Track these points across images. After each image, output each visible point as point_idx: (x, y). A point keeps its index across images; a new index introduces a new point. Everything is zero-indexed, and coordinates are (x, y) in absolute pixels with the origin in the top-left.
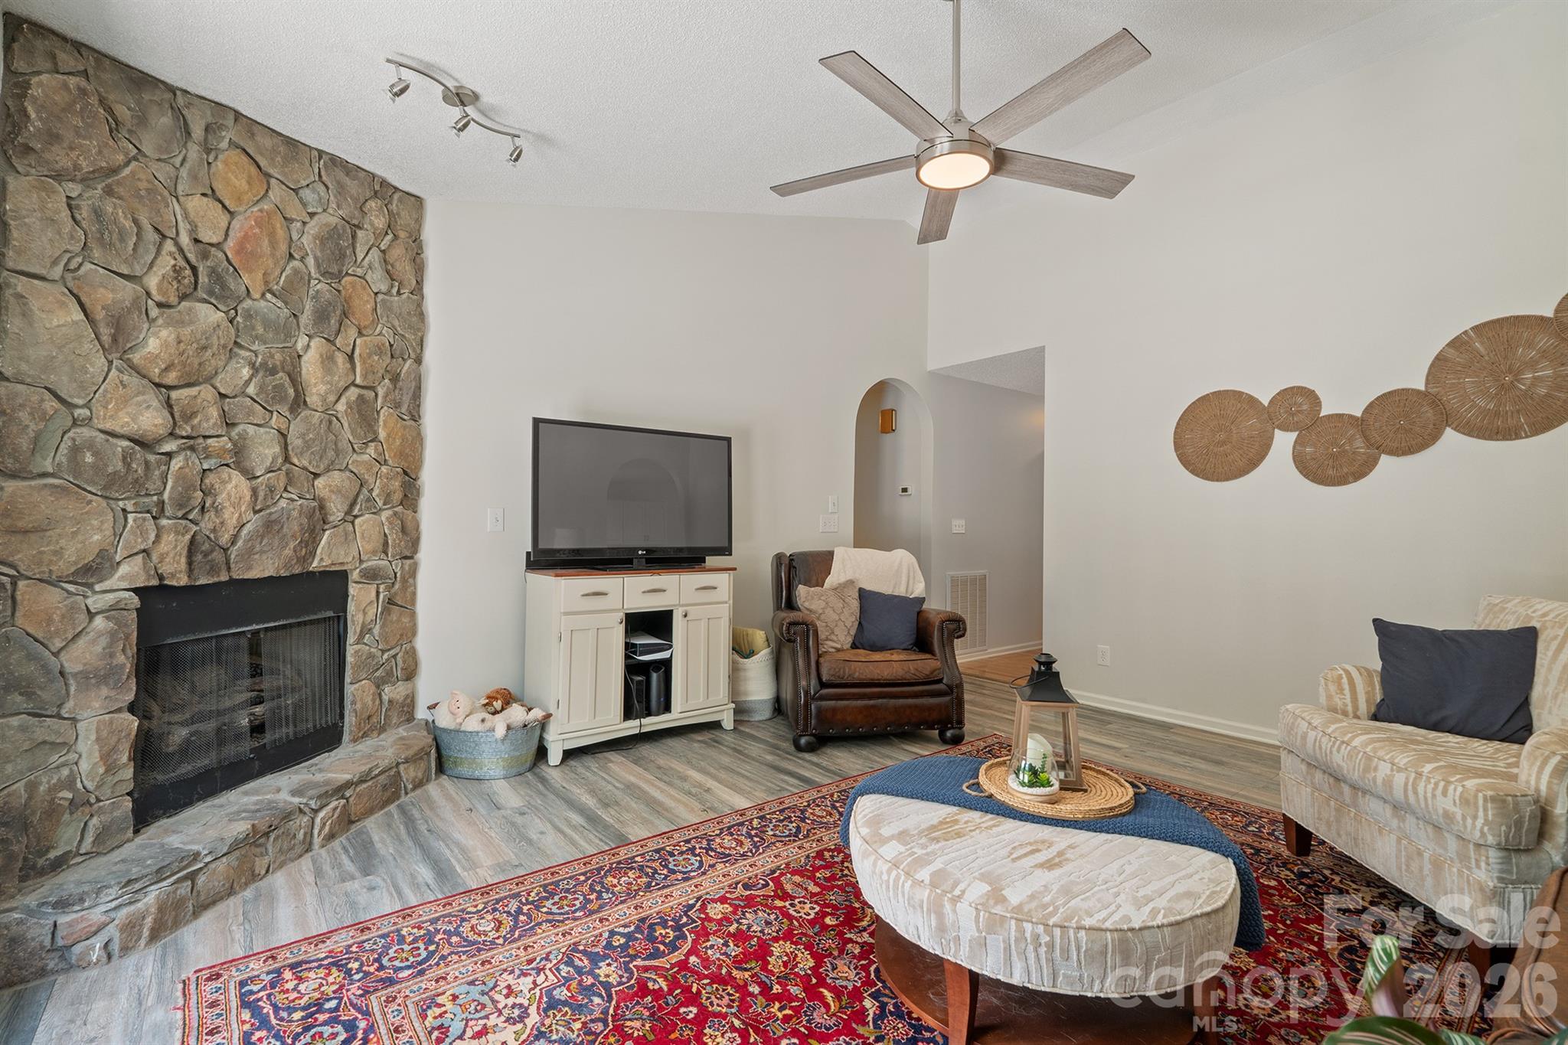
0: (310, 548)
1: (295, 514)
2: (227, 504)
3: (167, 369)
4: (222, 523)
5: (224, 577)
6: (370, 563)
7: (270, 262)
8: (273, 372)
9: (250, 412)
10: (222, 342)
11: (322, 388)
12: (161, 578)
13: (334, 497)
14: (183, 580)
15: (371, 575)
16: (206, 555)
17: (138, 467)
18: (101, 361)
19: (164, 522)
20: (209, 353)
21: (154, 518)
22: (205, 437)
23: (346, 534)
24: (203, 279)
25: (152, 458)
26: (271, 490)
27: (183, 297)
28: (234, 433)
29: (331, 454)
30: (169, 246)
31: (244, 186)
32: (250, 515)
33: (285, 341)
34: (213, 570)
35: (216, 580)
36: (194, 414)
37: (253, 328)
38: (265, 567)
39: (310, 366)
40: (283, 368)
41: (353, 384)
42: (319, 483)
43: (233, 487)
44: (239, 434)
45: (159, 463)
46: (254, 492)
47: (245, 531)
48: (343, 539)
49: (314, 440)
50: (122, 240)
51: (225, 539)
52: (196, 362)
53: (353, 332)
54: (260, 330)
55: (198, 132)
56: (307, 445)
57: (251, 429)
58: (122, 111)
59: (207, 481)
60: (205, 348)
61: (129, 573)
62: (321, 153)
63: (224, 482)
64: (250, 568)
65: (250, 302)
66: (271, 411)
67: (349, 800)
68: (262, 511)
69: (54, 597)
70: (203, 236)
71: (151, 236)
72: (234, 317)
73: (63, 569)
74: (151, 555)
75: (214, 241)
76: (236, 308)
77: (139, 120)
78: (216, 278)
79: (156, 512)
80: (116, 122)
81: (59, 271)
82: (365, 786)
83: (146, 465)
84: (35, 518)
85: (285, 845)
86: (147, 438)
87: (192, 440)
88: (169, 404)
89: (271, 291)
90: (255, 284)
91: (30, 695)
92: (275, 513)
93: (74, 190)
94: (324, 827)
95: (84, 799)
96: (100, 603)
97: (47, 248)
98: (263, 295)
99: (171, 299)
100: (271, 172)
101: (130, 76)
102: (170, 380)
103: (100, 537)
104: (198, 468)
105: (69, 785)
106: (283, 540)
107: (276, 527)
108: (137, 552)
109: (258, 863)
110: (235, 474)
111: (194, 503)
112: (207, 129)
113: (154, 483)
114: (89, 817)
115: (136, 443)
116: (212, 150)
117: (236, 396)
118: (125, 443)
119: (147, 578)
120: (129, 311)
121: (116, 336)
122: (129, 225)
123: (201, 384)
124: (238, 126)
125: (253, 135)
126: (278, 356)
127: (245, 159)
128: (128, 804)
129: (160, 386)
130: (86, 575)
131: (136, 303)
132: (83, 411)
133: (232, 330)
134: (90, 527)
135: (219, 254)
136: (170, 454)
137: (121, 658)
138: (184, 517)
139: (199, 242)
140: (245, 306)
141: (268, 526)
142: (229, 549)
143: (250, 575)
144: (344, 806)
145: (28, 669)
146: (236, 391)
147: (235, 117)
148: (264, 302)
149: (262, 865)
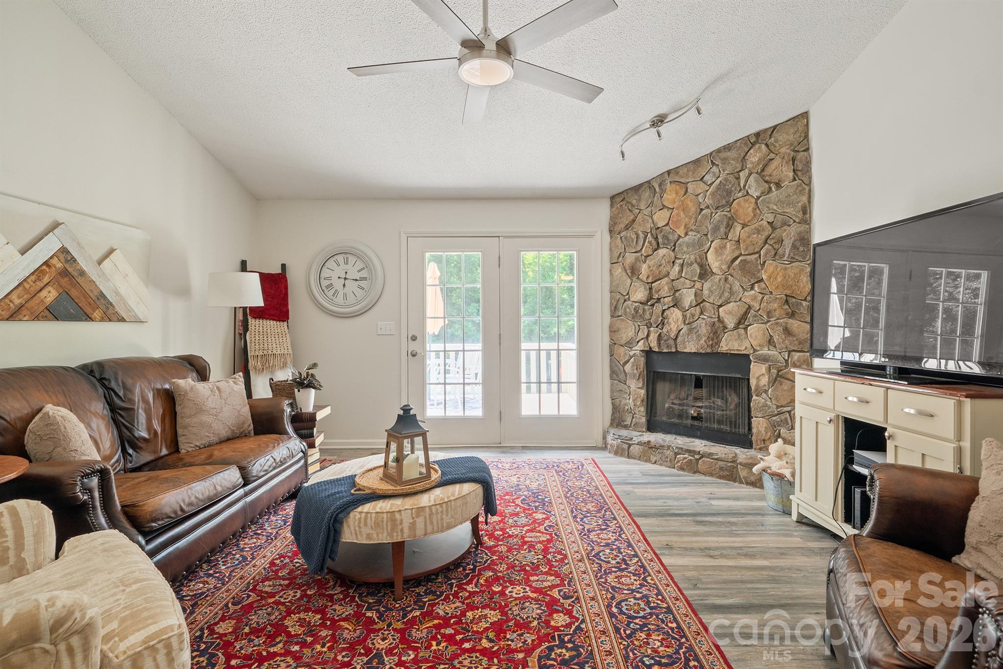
0: (715, 341)
1: (703, 325)
2: (672, 322)
3: (648, 277)
4: (670, 329)
5: (674, 350)
6: (761, 352)
7: (687, 220)
8: (691, 264)
9: (684, 283)
10: (667, 261)
11: (717, 264)
12: (650, 348)
13: (727, 316)
14: (656, 349)
15: (764, 359)
16: (665, 341)
17: (641, 311)
18: (629, 281)
19: (652, 329)
20: (663, 266)
21: (648, 328)
22: (665, 297)
23: (739, 336)
24: (660, 240)
25: (646, 308)
26: (693, 315)
27: (656, 250)
28: (677, 294)
29: (726, 294)
30: (649, 235)
31: (674, 195)
32: (682, 326)
33: (699, 249)
34: (668, 347)
35: (670, 351)
36: (659, 290)
37: (682, 250)
38: (691, 347)
39: (711, 256)
40: (696, 261)
41: (741, 255)
42: (721, 310)
43: (675, 315)
44: (680, 294)
45: (649, 310)
46: (684, 316)
47: (681, 332)
48: (737, 337)
49: (716, 290)
50: (633, 241)
51: (673, 335)
52: (657, 272)
53: (738, 228)
54: (685, 249)
55: (657, 189)
56: (711, 291)
57: (685, 291)
58: (634, 202)
59: (665, 314)
60: (660, 266)
61: (641, 346)
62: (711, 154)
63: (672, 314)
64: (685, 348)
65: (681, 240)
66: (694, 281)
67: (697, 460)
68: (688, 324)
69: (622, 350)
70: (660, 225)
71: (642, 236)
72: (675, 249)
73: (623, 342)
74: (648, 340)
75: (664, 224)
76: (675, 245)
77: (639, 200)
78: (665, 237)
79: (649, 325)
80: (633, 206)
81: (621, 259)
82: (709, 460)
83: (644, 310)
84: (615, 328)
85: (663, 458)
86: (642, 301)
87: (659, 299)
88: (651, 289)
89: (691, 230)
90: (681, 231)
91: (617, 376)
92: (694, 325)
93: (622, 234)
94: (678, 461)
95: (630, 411)
96: (632, 353)
97: (616, 255)
98: (686, 234)
99: (650, 253)
100: (687, 181)
101: (637, 189)
102: (650, 280)
103: (631, 333)
104: (661, 309)
105: (628, 406)
106: (699, 337)
107: (695, 331)
108: (642, 339)
109: (652, 457)
110: (676, 310)
111: (659, 322)
112: (660, 185)
113: (647, 316)
114: (633, 417)
115: (641, 303)
116: (663, 191)
117: (678, 279)
118: (637, 304)
119: (644, 347)
120: (636, 263)
121: (634, 272)
122: (634, 236)
123: (662, 279)
124: (671, 175)
125: (678, 173)
126: (692, 257)
127: (674, 185)
128: (644, 420)
129: (648, 283)
130: (629, 344)
131: (637, 259)
132: (627, 297)
133: (672, 254)
134: (628, 331)
135: (667, 228)
136: (653, 305)
137: (635, 371)
138: (657, 327)
139: (659, 228)
140: (679, 242)
141: (690, 330)
142: (676, 339)
143: (685, 351)
144: (691, 460)
145: (616, 369)
146: (677, 277)
147: (669, 172)
148: (687, 237)
149: (653, 459)
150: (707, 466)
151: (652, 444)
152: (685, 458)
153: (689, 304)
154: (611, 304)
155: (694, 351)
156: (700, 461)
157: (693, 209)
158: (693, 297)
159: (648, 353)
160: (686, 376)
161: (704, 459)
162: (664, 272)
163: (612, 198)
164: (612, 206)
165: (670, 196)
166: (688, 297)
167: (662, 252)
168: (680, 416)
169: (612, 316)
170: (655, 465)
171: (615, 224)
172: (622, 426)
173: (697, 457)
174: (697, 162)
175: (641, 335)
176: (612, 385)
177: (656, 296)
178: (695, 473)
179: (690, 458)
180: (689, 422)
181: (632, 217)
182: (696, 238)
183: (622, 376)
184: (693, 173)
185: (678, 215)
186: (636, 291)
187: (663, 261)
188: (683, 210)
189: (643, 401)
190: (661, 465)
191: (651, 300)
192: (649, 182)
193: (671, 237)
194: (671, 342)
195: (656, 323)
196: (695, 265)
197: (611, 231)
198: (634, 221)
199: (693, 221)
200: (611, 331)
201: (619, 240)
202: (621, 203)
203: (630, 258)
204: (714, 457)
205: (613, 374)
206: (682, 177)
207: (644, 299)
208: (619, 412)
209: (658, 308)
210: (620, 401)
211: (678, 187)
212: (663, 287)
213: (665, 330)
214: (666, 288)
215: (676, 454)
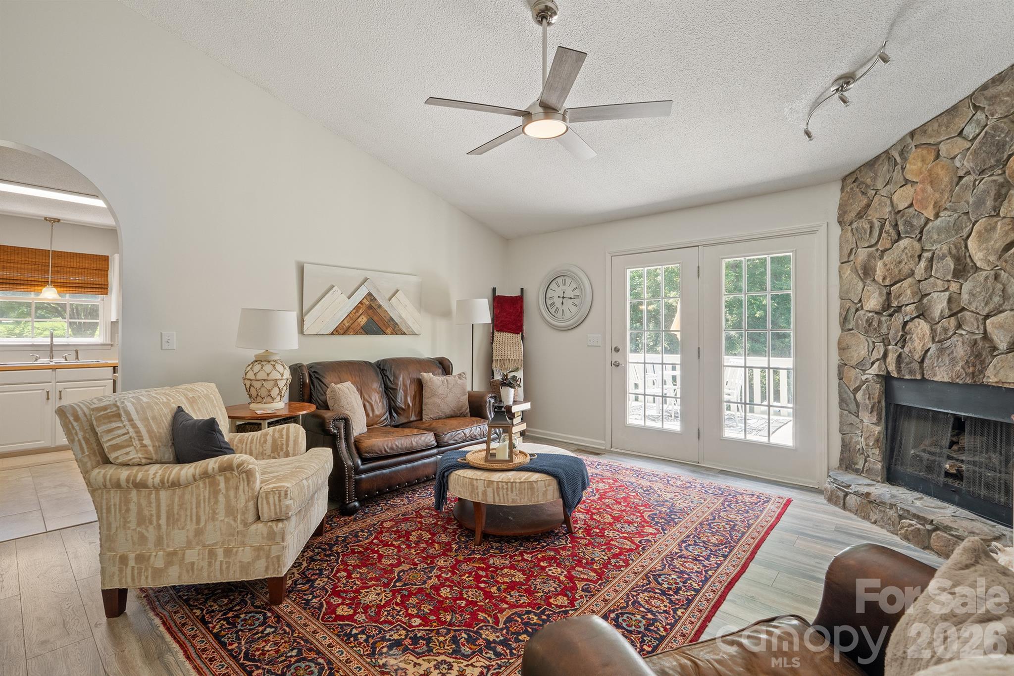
0: (979, 367)
1: (961, 344)
2: (916, 339)
3: (884, 279)
4: (914, 348)
5: (919, 377)
7: (937, 195)
8: (943, 257)
9: (935, 285)
10: (909, 255)
11: (983, 255)
12: (888, 372)
13: (996, 332)
14: (896, 375)
16: (907, 364)
17: (875, 324)
18: (861, 284)
19: (890, 347)
20: (905, 263)
21: (885, 345)
22: (907, 305)
24: (901, 228)
25: (883, 319)
26: (946, 330)
27: (897, 241)
28: (925, 301)
29: (997, 299)
30: (887, 223)
31: (920, 164)
32: (930, 345)
33: (956, 234)
34: (911, 372)
35: (913, 378)
36: (900, 295)
37: (931, 238)
38: (942, 375)
39: (972, 243)
40: (950, 253)
42: (988, 322)
43: (921, 328)
44: (928, 300)
45: (886, 322)
46: (933, 331)
47: (929, 353)
48: (1012, 364)
49: (981, 293)
50: (865, 233)
51: (917, 356)
52: (897, 271)
54: (935, 237)
55: (898, 159)
56: (973, 295)
57: (935, 295)
58: (869, 181)
59: (907, 327)
60: (900, 262)
61: (875, 370)
62: (973, 94)
63: (916, 327)
64: (935, 375)
65: (931, 224)
66: (949, 281)
67: (930, 532)
68: (939, 341)
69: (853, 373)
70: (901, 207)
71: (877, 224)
72: (921, 237)
73: (854, 363)
74: (885, 362)
75: (906, 205)
76: (921, 232)
77: (874, 179)
78: (908, 223)
79: (886, 342)
80: (867, 186)
81: (852, 257)
82: (945, 535)
83: (880, 322)
84: (844, 345)
85: (885, 519)
86: (877, 311)
87: (900, 308)
88: (889, 294)
89: (945, 209)
90: (929, 213)
91: (847, 405)
92: (948, 343)
93: (854, 225)
94: (902, 528)
95: (862, 452)
96: (864, 378)
97: (846, 252)
98: (937, 216)
99: (888, 246)
100: (939, 140)
101: (871, 164)
102: (887, 283)
103: (863, 352)
104: (901, 321)
105: (859, 444)
106: (953, 360)
107: (948, 352)
108: (878, 360)
109: (872, 514)
110: (922, 322)
111: (898, 339)
112: (901, 154)
113: (884, 330)
114: (866, 461)
115: (876, 313)
116: (905, 159)
117: (926, 279)
118: (871, 314)
119: (880, 370)
120: (869, 260)
121: (867, 272)
122: (867, 226)
123: (905, 279)
124: (916, 137)
125: (925, 132)
126: (945, 248)
127: (919, 150)
128: (879, 466)
129: (886, 286)
130: (861, 366)
131: (870, 256)
132: (859, 305)
133: (917, 245)
134: (860, 348)
135: (911, 210)
136: (891, 315)
137: (867, 402)
138: (896, 345)
139: (900, 211)
140: (927, 228)
141: (941, 351)
142: (922, 361)
143: (935, 379)
144: (919, 529)
145: (845, 396)
146: (924, 276)
147: (912, 134)
148: (939, 219)
149: (874, 517)
150: (942, 544)
151: (872, 498)
152: (911, 525)
153: (938, 314)
154: (841, 314)
155: (946, 379)
156: (934, 534)
157: (946, 180)
158: (945, 304)
159: (886, 379)
160: (941, 416)
161: (938, 532)
162: (906, 271)
163: (844, 179)
164: (842, 189)
165: (914, 167)
166: (939, 304)
167: (903, 243)
168: (929, 469)
169: (843, 330)
170: (874, 526)
171: (845, 213)
172: (853, 470)
173: (929, 527)
174: (953, 111)
175: (876, 355)
176: (841, 416)
177: (895, 304)
178: (924, 548)
179: (919, 526)
180: (942, 479)
181: (865, 201)
182: (952, 219)
183: (853, 407)
184: (947, 127)
185: (923, 190)
186: (869, 297)
187: (904, 256)
188: (931, 182)
189: (877, 441)
190: (882, 527)
191: (888, 307)
192: (886, 152)
193: (915, 222)
194: (916, 366)
195: (894, 339)
196: (949, 258)
197: (840, 222)
198: (868, 206)
199: (946, 195)
200: (840, 349)
201: (849, 234)
202: (852, 186)
203: (862, 254)
204: (952, 532)
205: (842, 401)
206: (931, 136)
207: (878, 308)
208: (849, 451)
209: (899, 319)
210: (851, 438)
211: (925, 152)
212: (906, 292)
213: (906, 349)
214: (909, 292)
215: (901, 517)
